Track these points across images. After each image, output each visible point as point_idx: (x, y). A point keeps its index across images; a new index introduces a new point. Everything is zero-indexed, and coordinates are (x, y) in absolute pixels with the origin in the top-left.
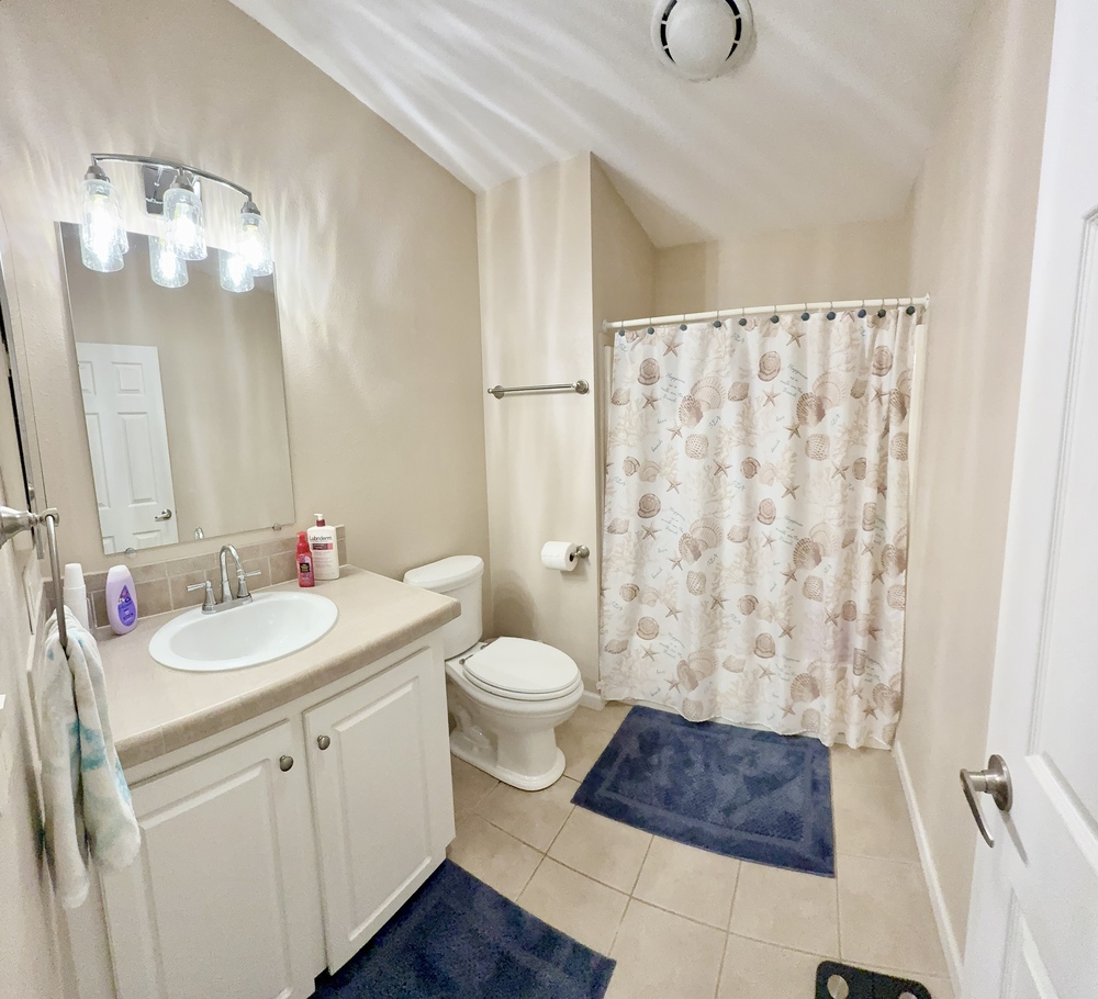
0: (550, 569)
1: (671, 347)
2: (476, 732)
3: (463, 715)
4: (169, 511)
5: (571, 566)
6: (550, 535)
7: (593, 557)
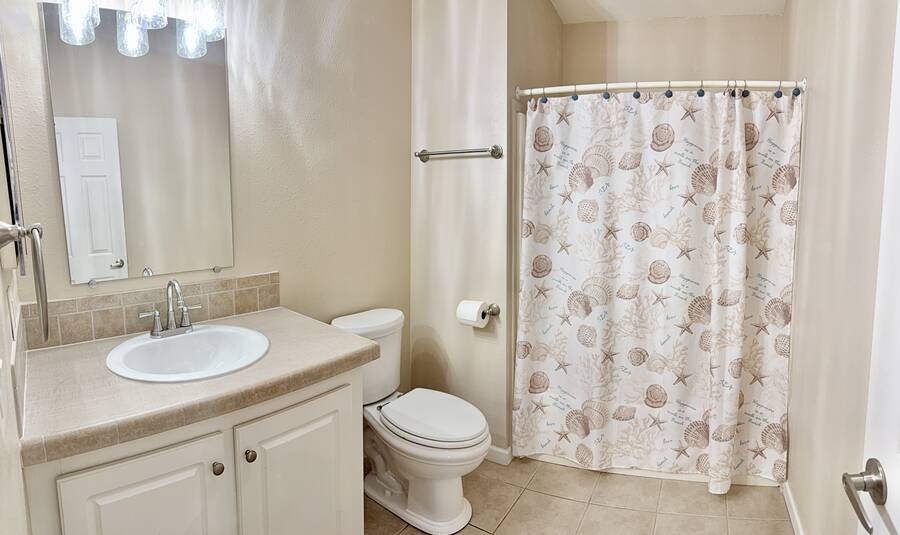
0: (463, 324)
1: (563, 117)
2: (388, 476)
3: (378, 460)
4: (122, 261)
5: (483, 323)
6: (465, 294)
7: (503, 316)
